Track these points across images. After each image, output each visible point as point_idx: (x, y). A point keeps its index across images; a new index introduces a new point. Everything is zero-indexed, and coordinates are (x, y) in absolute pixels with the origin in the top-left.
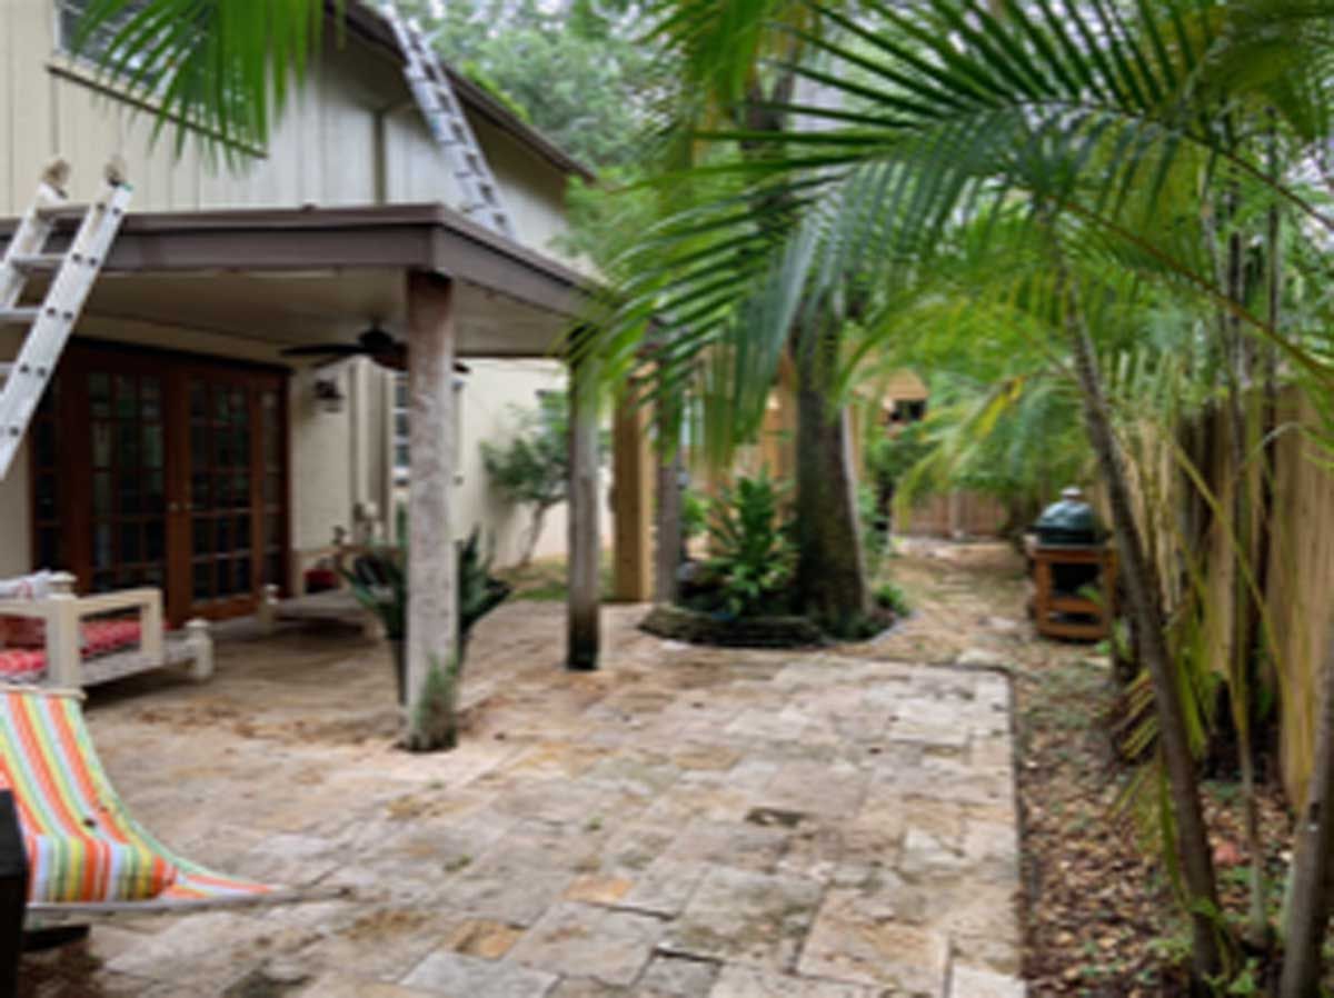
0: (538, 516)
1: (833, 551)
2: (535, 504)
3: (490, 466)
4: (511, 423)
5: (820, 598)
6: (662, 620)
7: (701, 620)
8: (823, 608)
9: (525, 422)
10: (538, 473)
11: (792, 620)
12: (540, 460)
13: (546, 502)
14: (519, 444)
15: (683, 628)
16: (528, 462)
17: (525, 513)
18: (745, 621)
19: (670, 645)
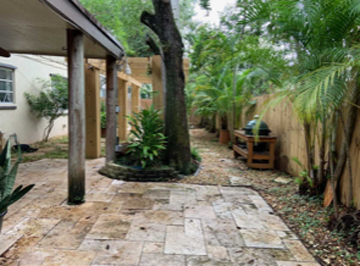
0: (51, 122)
1: (180, 140)
2: (50, 118)
3: (30, 103)
4: (39, 86)
5: (175, 158)
6: (111, 170)
7: (129, 170)
8: (177, 162)
9: (44, 86)
10: (51, 106)
11: (166, 168)
12: (51, 100)
13: (54, 116)
14: (42, 94)
15: (121, 174)
16: (46, 101)
17: (45, 121)
18: (147, 170)
19: (116, 182)
